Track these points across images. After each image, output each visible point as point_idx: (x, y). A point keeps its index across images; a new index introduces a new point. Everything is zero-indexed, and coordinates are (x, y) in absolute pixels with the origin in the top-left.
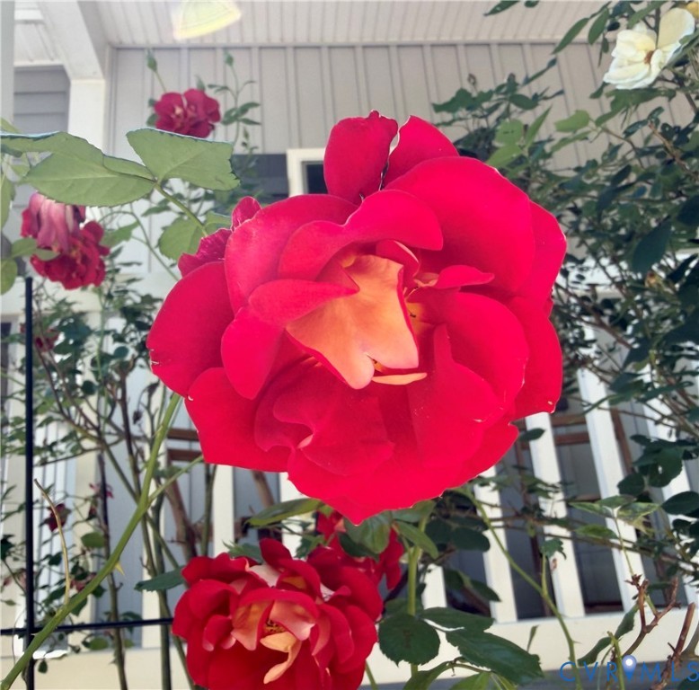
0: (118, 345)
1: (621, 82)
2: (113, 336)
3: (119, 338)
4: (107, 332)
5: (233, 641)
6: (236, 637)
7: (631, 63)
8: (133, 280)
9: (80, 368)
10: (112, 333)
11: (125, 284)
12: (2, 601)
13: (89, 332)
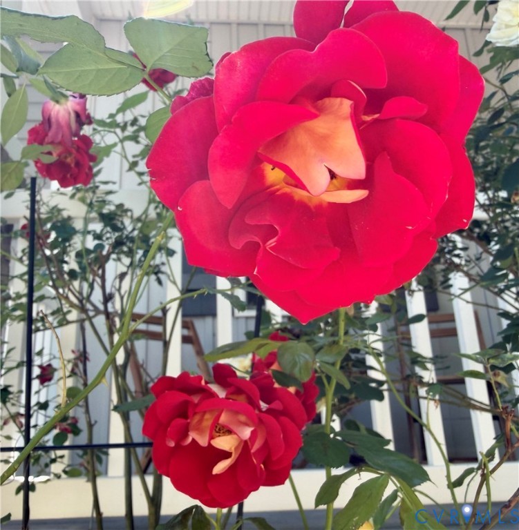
0: (97, 242)
1: (500, 40)
2: (93, 235)
3: (98, 237)
4: (89, 232)
5: (190, 440)
6: (192, 435)
7: (507, 26)
8: (110, 192)
9: (66, 259)
10: (92, 233)
11: (103, 195)
12: (1, 436)
13: (74, 232)
